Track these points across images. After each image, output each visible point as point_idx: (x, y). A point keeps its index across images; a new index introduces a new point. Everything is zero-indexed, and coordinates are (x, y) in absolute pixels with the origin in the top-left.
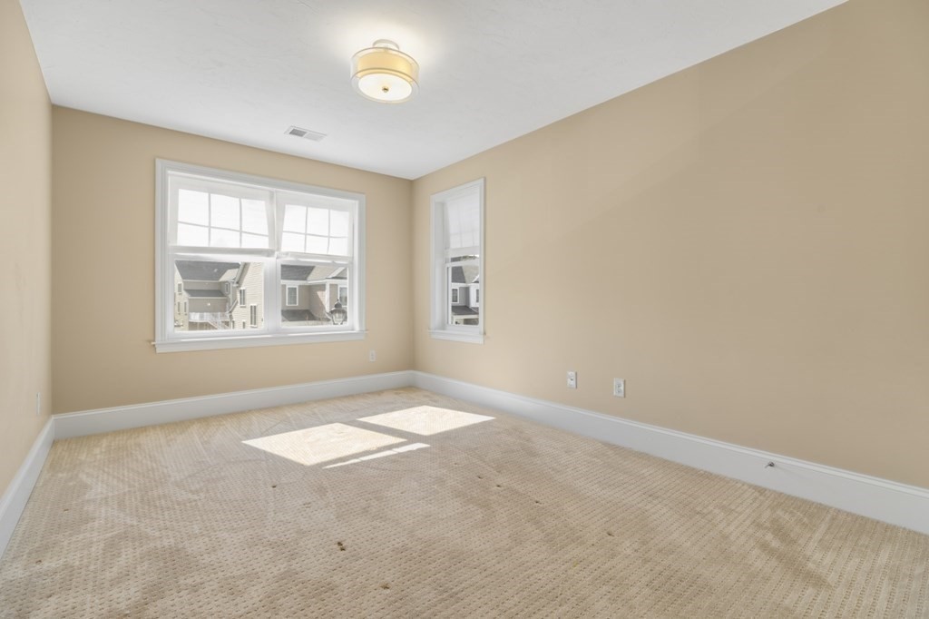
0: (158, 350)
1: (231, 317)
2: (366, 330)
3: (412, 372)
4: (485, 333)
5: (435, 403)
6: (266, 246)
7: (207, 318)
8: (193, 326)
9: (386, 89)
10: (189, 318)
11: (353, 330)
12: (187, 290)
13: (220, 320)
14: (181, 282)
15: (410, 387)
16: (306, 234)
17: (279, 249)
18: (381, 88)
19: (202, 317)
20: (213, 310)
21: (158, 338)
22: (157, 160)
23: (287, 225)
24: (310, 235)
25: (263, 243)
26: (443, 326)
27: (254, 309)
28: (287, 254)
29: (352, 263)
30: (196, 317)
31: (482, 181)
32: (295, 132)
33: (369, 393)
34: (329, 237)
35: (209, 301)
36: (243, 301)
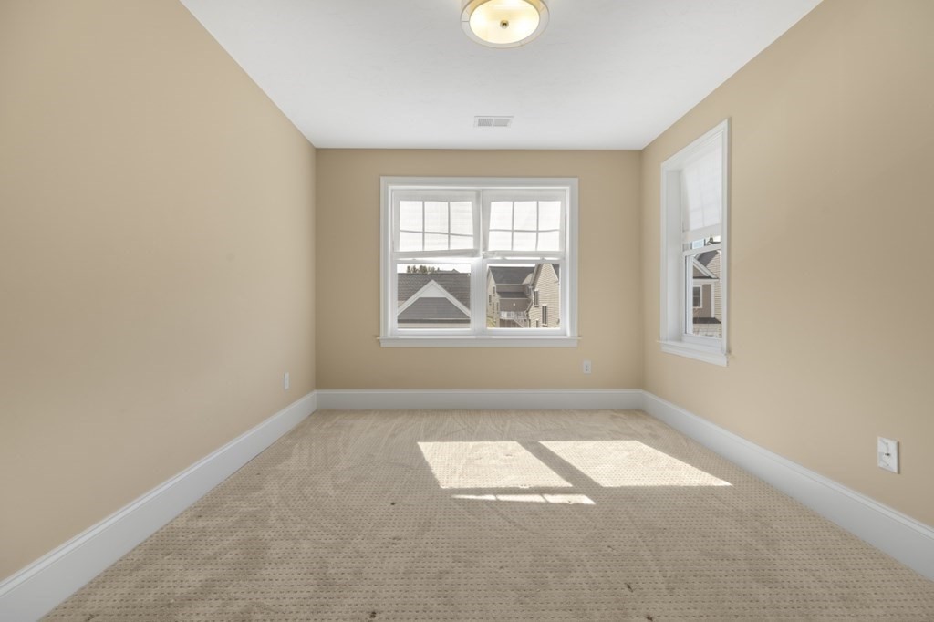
0: (382, 345)
1: (528, 315)
2: (579, 336)
3: (641, 391)
4: (729, 351)
5: (653, 440)
6: (471, 246)
7: (513, 316)
8: (504, 323)
9: (505, 24)
10: (500, 316)
11: (565, 335)
12: (498, 292)
13: (521, 318)
14: (494, 286)
15: (637, 411)
16: (513, 231)
17: (485, 248)
18: (499, 23)
19: (508, 315)
20: (517, 310)
21: (382, 334)
22: (382, 178)
23: (493, 224)
24: (517, 231)
25: (468, 244)
26: (679, 338)
27: (545, 309)
28: (493, 253)
29: (564, 259)
30: (504, 316)
31: (725, 124)
32: (484, 122)
33: (582, 411)
34: (538, 231)
35: (515, 301)
36: (537, 302)
